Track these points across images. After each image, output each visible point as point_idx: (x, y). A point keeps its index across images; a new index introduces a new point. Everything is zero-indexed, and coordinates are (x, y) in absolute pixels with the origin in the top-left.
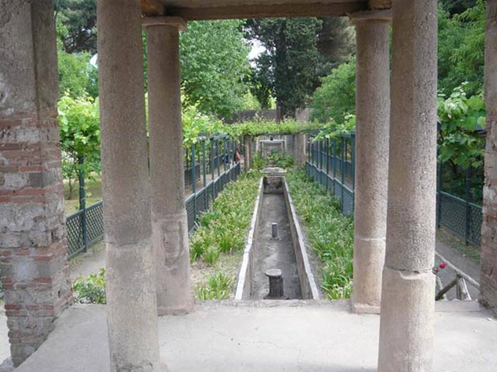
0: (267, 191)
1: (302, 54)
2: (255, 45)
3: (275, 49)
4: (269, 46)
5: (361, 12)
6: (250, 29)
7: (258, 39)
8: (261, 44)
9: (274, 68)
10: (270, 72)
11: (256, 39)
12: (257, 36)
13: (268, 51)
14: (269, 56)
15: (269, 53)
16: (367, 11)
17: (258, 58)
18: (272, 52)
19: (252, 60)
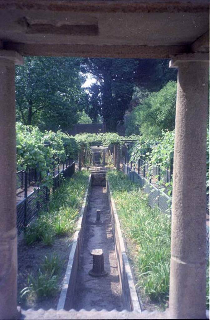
0: (94, 184)
1: (123, 85)
2: (89, 77)
3: (103, 81)
4: (99, 78)
5: (185, 54)
6: (86, 65)
7: (91, 73)
8: (93, 77)
9: (102, 94)
10: (99, 97)
11: (90, 73)
12: (91, 71)
13: (98, 82)
14: (99, 86)
15: (99, 84)
16: (191, 54)
17: (91, 87)
18: (101, 83)
19: (87, 88)
